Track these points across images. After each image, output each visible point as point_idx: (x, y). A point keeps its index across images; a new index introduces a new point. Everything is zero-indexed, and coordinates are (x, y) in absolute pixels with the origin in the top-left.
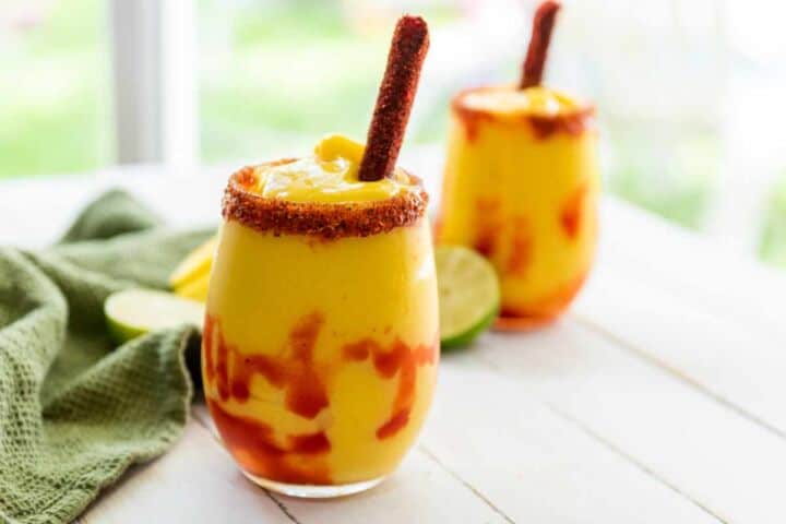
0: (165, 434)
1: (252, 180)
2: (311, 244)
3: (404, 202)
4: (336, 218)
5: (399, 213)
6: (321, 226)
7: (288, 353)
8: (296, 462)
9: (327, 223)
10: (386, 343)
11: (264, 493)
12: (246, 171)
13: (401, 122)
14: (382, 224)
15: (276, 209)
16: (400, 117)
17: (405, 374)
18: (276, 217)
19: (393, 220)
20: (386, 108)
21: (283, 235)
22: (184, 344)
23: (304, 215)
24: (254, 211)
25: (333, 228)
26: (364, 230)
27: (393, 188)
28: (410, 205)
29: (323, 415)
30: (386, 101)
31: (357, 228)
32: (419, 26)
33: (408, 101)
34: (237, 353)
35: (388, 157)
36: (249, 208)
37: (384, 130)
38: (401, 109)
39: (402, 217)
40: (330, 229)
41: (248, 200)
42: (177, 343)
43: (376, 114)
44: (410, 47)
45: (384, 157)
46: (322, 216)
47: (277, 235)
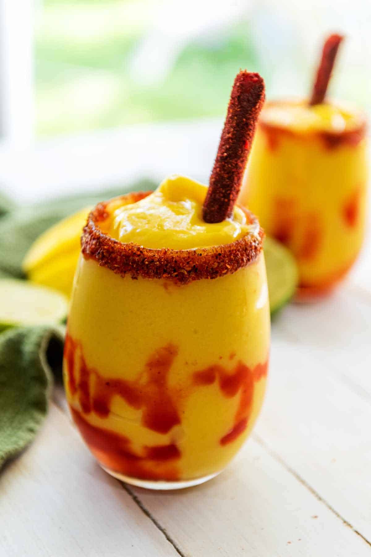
0: (31, 425)
1: (105, 215)
2: (166, 286)
3: (246, 244)
4: (188, 263)
5: (242, 255)
6: (175, 271)
7: (145, 379)
8: (149, 465)
9: (180, 268)
10: (230, 367)
11: (120, 486)
12: (100, 207)
13: (240, 168)
14: (228, 267)
15: (134, 254)
16: (240, 164)
17: (245, 391)
18: (134, 262)
19: (237, 262)
20: (227, 157)
21: (140, 277)
22: (44, 345)
23: (159, 260)
24: (113, 255)
25: (186, 273)
26: (213, 273)
27: (235, 229)
28: (251, 246)
29: (175, 430)
30: (227, 150)
31: (207, 271)
32: (255, 82)
33: (247, 150)
34: (98, 377)
35: (229, 200)
36: (108, 251)
37: (226, 176)
38: (241, 157)
39: (245, 259)
40: (183, 274)
41: (107, 244)
42: (38, 345)
43: (217, 161)
44: (249, 101)
45: (226, 200)
46: (176, 262)
47: (134, 278)
